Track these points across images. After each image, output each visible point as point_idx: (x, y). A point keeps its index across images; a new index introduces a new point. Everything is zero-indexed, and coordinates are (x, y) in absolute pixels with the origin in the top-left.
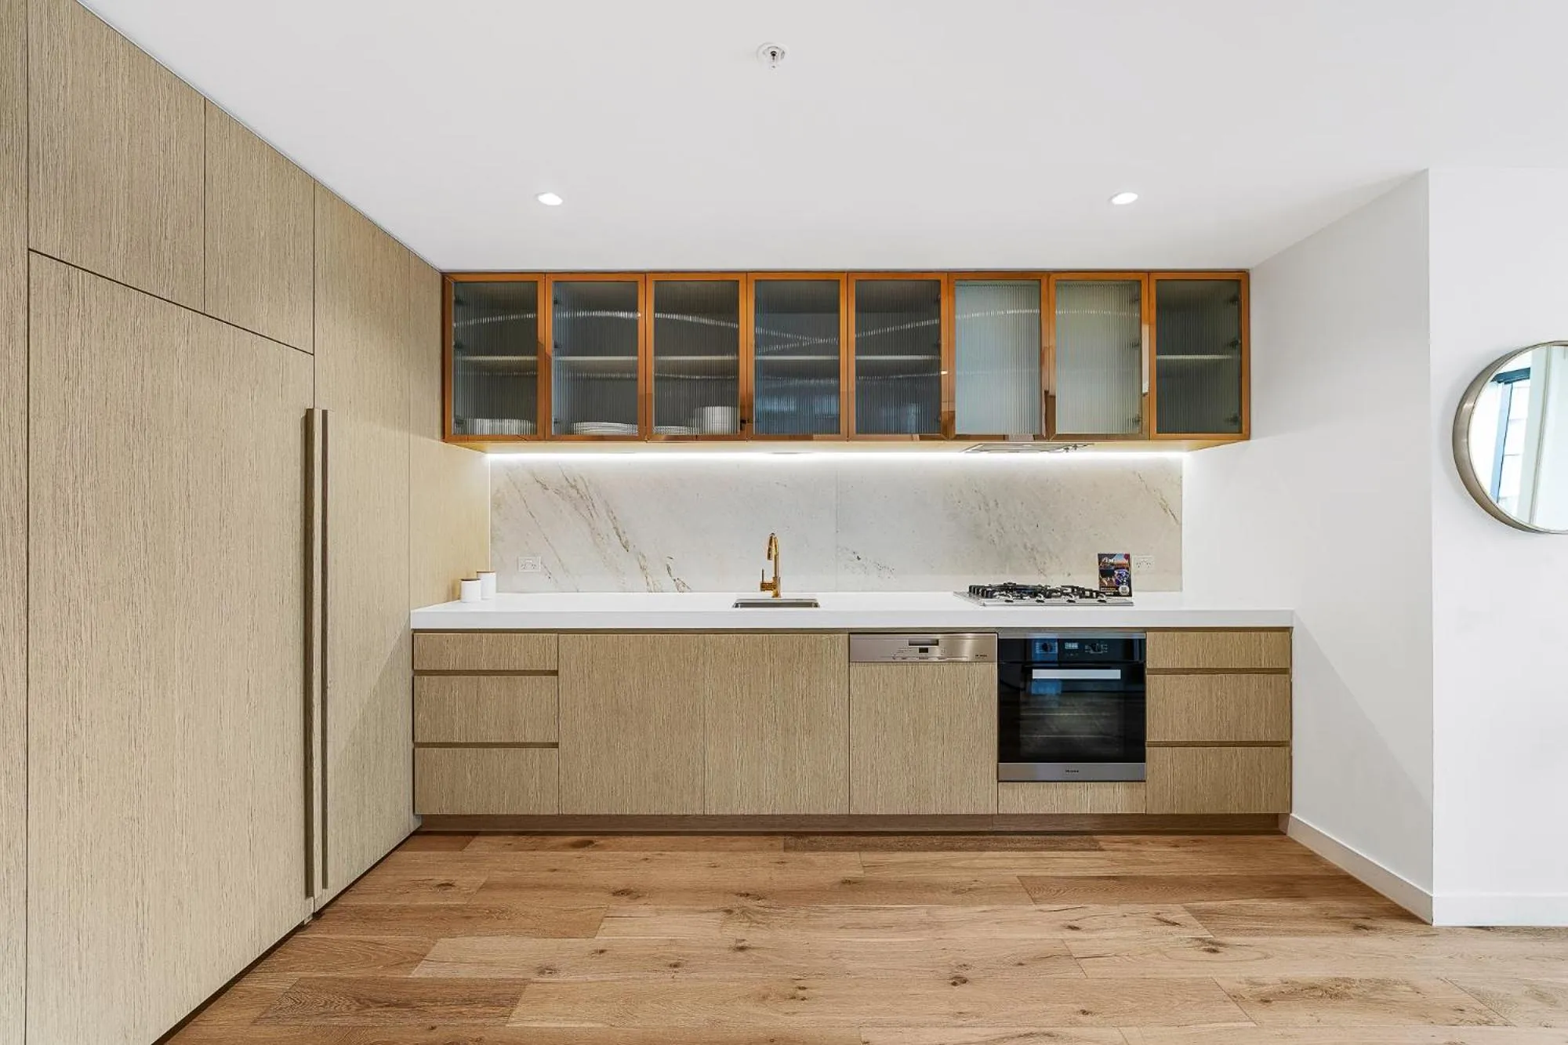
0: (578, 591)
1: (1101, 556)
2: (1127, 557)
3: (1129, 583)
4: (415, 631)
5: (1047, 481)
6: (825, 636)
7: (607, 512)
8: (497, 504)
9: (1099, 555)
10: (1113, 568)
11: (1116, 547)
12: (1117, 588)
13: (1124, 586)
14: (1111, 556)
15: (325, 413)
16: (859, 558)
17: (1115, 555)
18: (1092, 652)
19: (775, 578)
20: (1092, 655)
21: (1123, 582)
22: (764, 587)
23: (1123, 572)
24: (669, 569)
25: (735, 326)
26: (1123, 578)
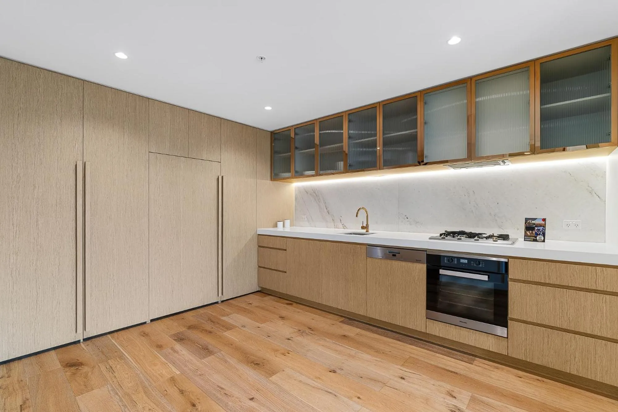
0: (315, 227)
1: (527, 220)
2: (544, 220)
3: (544, 235)
4: (259, 235)
5: (504, 180)
6: (358, 246)
7: (323, 201)
8: (296, 199)
9: (526, 218)
10: (534, 226)
11: (537, 215)
12: (536, 237)
13: (540, 236)
14: (535, 219)
15: (222, 177)
16: (407, 218)
17: (536, 219)
18: (475, 265)
19: (367, 224)
20: (476, 267)
21: (540, 234)
22: (363, 228)
23: (541, 228)
24: (341, 220)
25: (342, 131)
26: (540, 232)
